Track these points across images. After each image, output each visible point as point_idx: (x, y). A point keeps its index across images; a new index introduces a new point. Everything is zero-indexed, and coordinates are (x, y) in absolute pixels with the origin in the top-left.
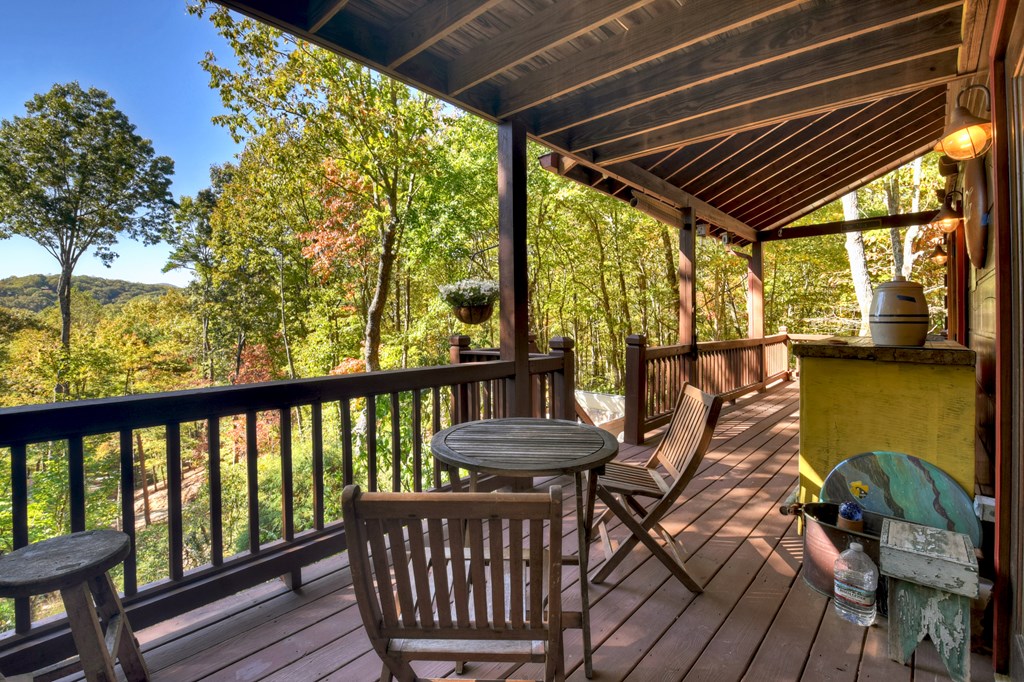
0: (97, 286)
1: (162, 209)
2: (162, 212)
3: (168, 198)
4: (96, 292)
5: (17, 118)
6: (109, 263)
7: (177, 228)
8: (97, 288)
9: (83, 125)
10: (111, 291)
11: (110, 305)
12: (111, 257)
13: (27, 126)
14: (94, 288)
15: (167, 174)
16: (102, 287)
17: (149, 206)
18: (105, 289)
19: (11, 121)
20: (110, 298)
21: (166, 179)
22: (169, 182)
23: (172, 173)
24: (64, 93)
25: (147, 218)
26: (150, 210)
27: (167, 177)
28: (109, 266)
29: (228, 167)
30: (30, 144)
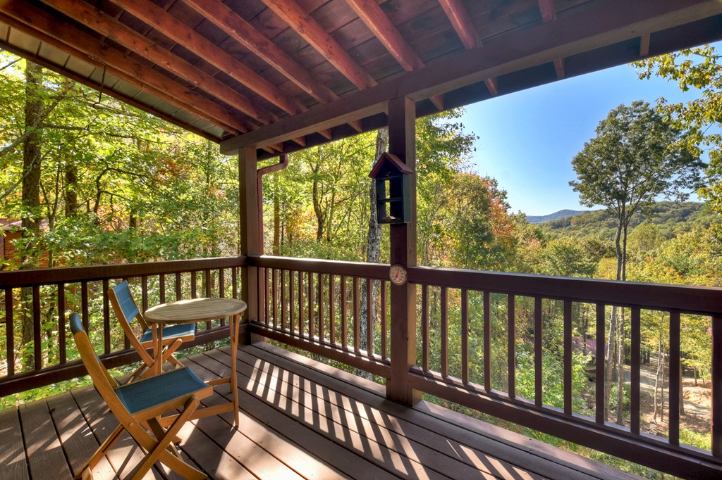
0: (674, 208)
4: (673, 212)
5: (591, 140)
8: (674, 210)
9: (628, 129)
10: (684, 211)
11: (682, 223)
13: (596, 142)
14: (672, 210)
16: (677, 208)
17: (679, 173)
18: (679, 210)
19: (589, 142)
20: (683, 216)
24: (616, 114)
25: (679, 180)
26: (680, 175)
30: (599, 152)
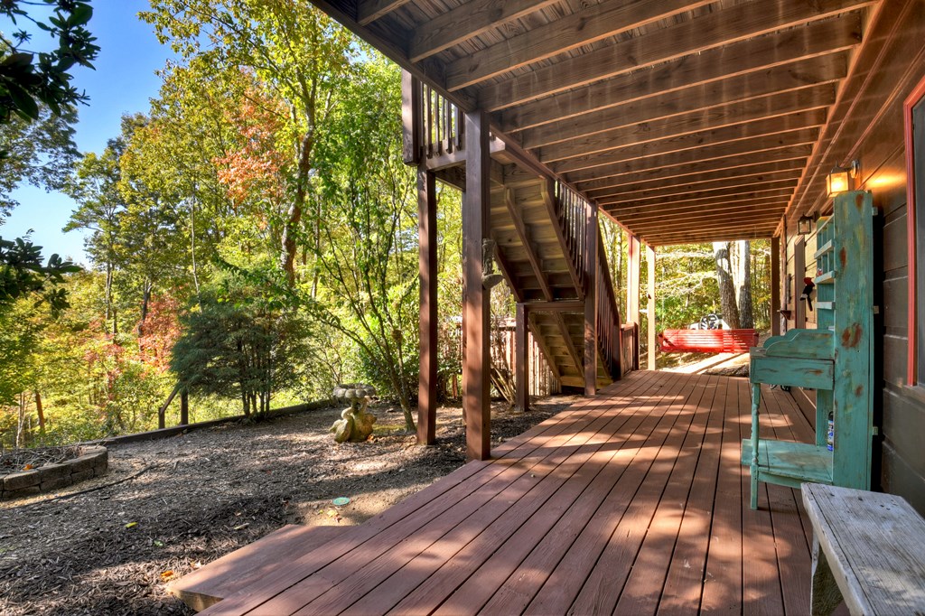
1: (66, 158)
2: (65, 162)
3: (71, 147)
6: (9, 211)
7: (81, 184)
12: (11, 205)
15: (70, 121)
21: (69, 128)
22: (72, 131)
23: (76, 121)
27: (69, 125)
28: (9, 215)
29: (140, 117)
